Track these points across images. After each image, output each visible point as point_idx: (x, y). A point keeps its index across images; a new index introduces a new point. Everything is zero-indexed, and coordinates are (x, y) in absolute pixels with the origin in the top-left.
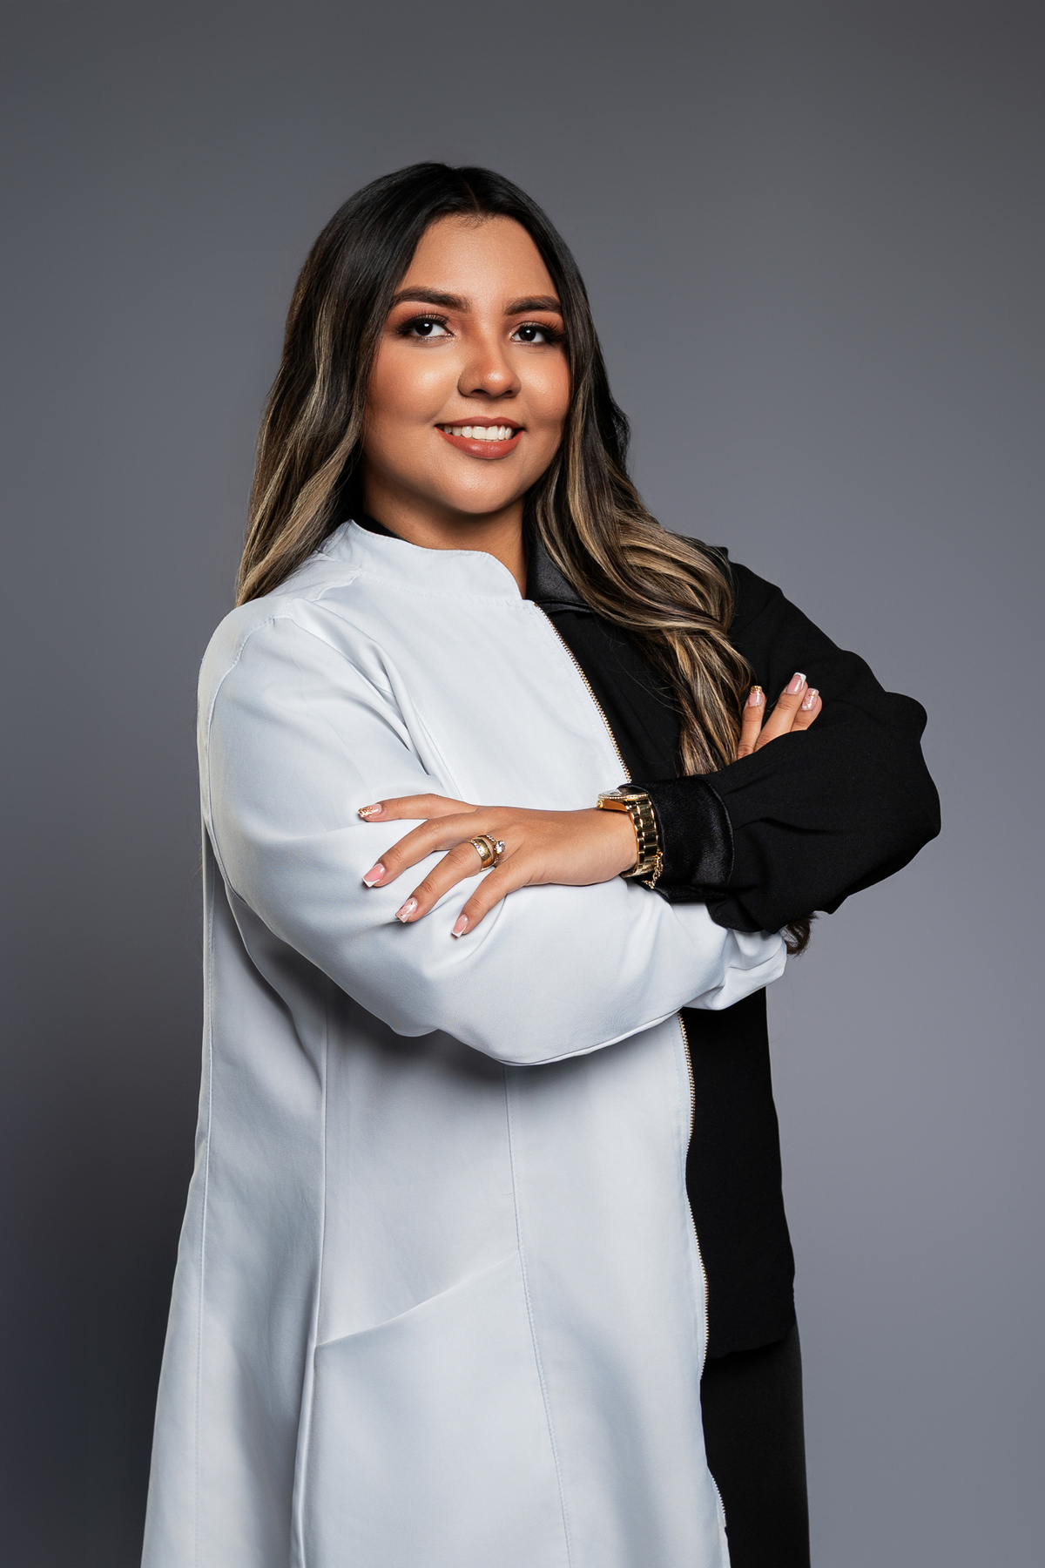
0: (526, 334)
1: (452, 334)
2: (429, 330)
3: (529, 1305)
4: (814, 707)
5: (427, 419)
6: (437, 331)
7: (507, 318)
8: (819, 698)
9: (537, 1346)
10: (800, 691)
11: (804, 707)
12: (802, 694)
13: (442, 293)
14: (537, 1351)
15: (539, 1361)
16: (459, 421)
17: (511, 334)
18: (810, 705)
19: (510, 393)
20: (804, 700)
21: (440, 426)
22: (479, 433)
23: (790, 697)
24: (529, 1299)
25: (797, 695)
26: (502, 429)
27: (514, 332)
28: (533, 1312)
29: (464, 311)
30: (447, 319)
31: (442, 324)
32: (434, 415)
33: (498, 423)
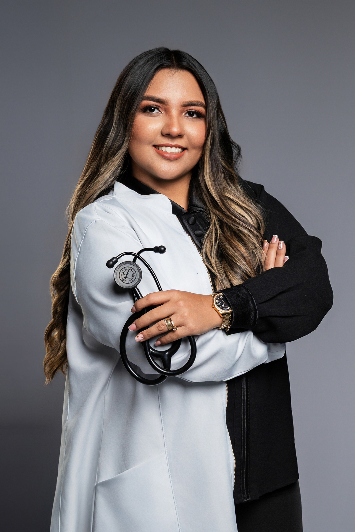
0: (191, 114)
1: (161, 113)
2: (154, 110)
3: (170, 474)
4: (283, 247)
5: (149, 143)
6: (156, 111)
7: (182, 108)
8: (284, 244)
9: (173, 490)
10: (276, 241)
11: (280, 248)
12: (277, 243)
13: (158, 98)
14: (174, 492)
15: (174, 496)
16: (161, 145)
17: (184, 114)
18: (281, 247)
19: (180, 136)
20: (278, 246)
21: (155, 146)
22: (168, 149)
23: (273, 244)
24: (170, 472)
25: (276, 243)
26: (177, 149)
27: (185, 113)
28: (171, 477)
29: (166, 105)
30: (159, 107)
31: (158, 109)
32: (152, 142)
33: (176, 146)
